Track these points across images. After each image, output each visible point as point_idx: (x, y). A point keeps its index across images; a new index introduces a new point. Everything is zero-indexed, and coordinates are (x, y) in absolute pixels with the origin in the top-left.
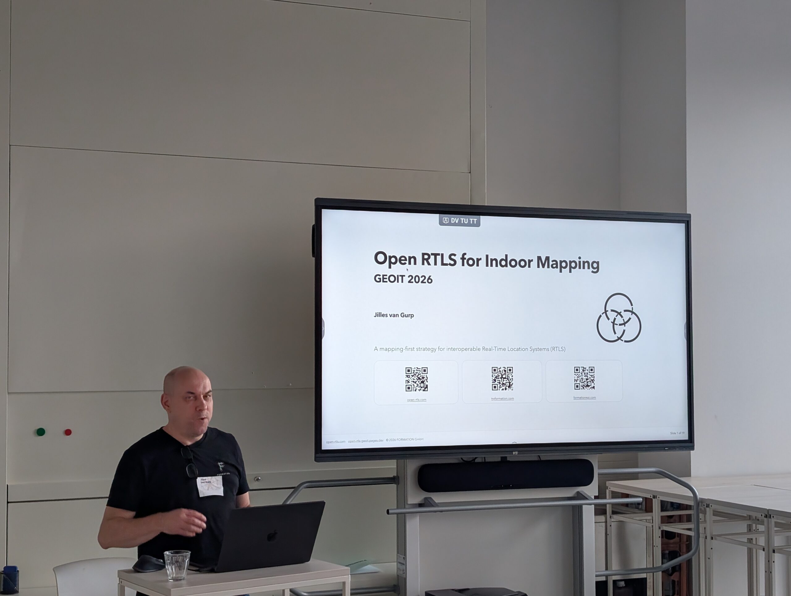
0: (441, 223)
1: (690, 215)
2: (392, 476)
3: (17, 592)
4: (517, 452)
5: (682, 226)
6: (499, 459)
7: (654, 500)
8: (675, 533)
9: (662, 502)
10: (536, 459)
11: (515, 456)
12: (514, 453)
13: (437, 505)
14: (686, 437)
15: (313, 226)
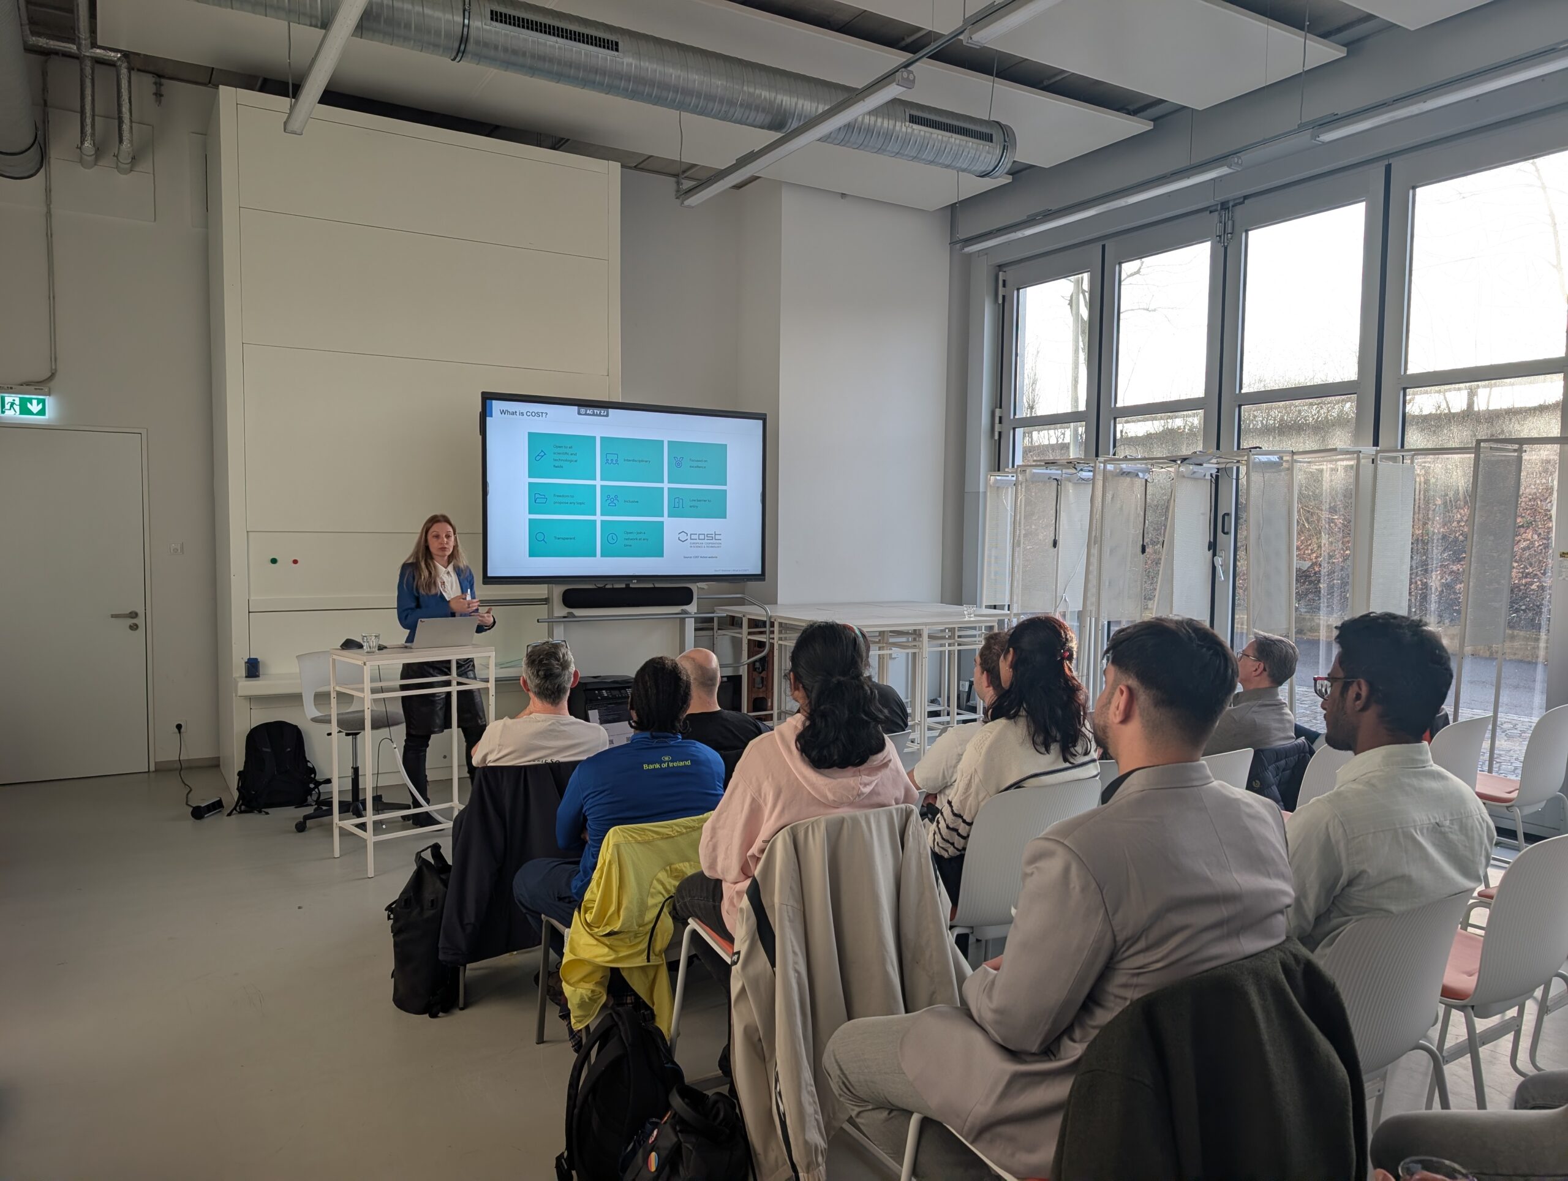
0: (579, 414)
1: (765, 415)
2: (544, 597)
3: (258, 676)
4: (636, 582)
5: (761, 422)
6: (623, 586)
7: (742, 618)
9: (749, 620)
10: (651, 586)
11: (634, 585)
12: (633, 581)
13: (575, 617)
14: (759, 572)
15: (481, 413)
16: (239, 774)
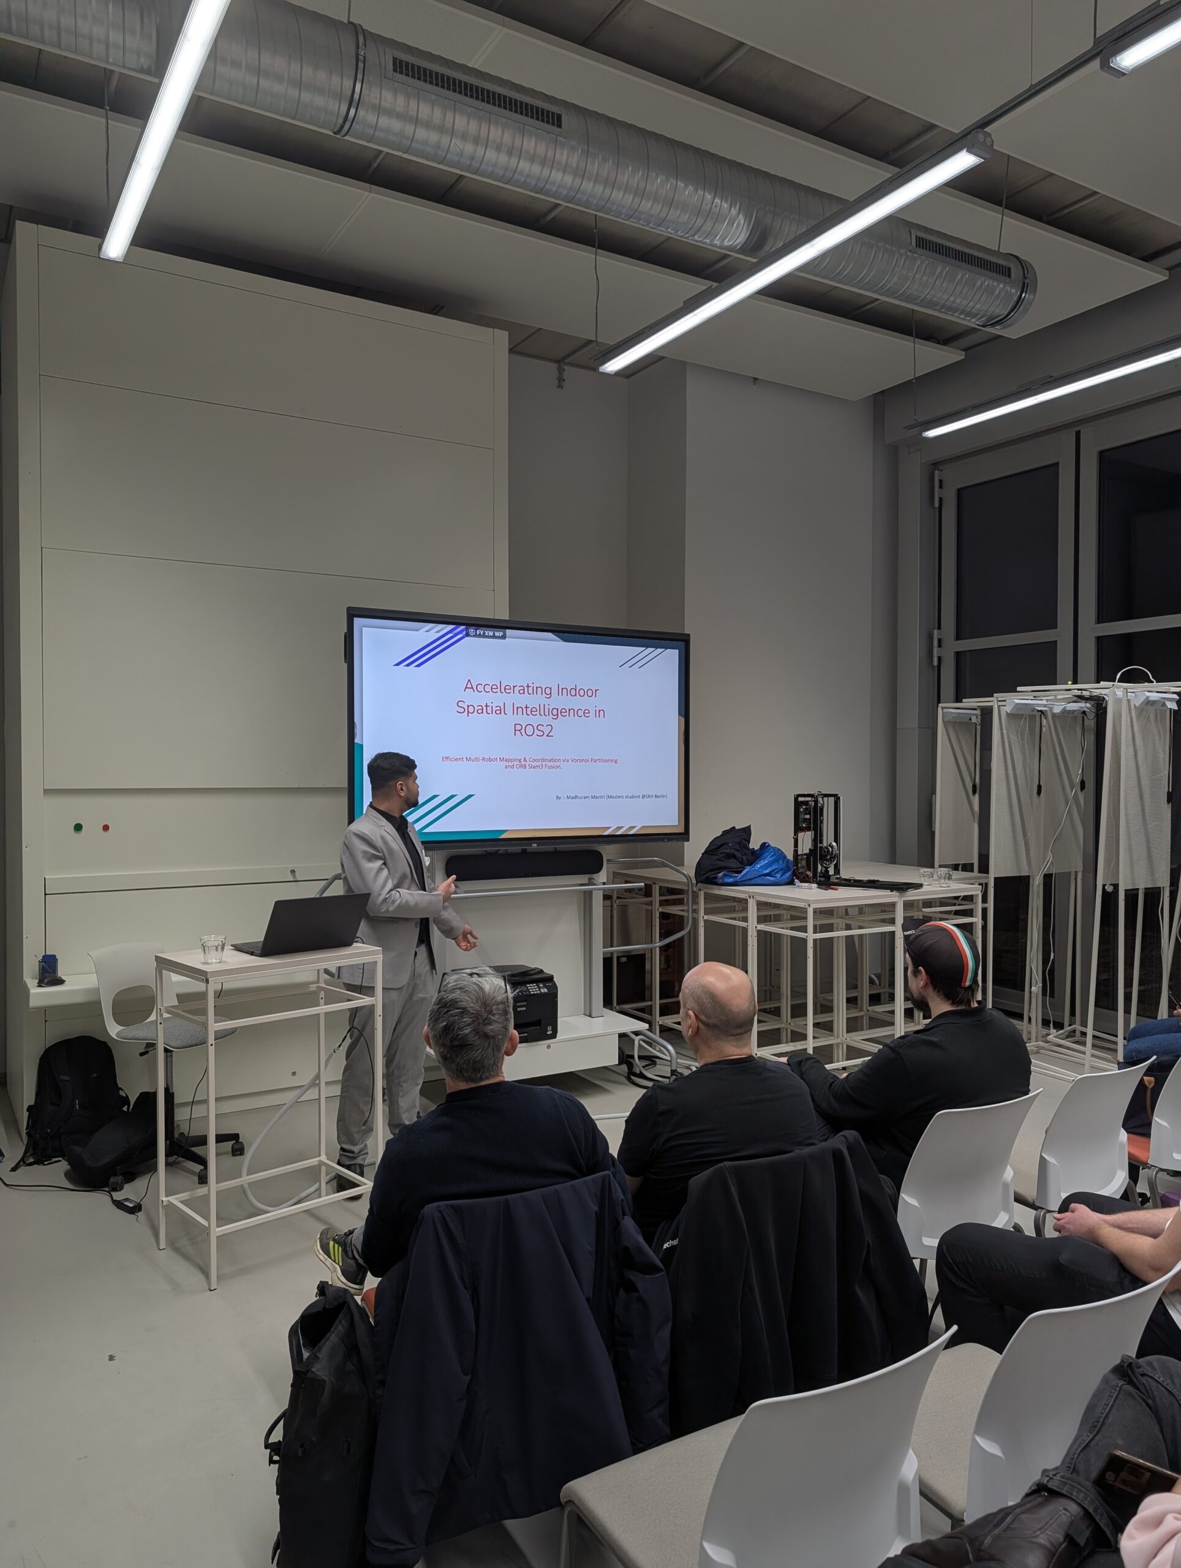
1: (689, 635)
4: (536, 845)
6: (519, 851)
7: (654, 886)
8: (670, 914)
9: (661, 888)
10: (551, 850)
11: (534, 848)
12: (533, 845)
14: (681, 830)
15: (346, 633)
16: (30, 1109)
